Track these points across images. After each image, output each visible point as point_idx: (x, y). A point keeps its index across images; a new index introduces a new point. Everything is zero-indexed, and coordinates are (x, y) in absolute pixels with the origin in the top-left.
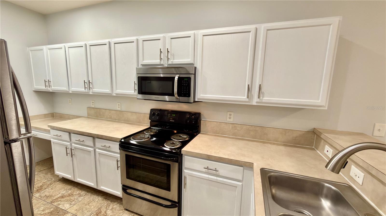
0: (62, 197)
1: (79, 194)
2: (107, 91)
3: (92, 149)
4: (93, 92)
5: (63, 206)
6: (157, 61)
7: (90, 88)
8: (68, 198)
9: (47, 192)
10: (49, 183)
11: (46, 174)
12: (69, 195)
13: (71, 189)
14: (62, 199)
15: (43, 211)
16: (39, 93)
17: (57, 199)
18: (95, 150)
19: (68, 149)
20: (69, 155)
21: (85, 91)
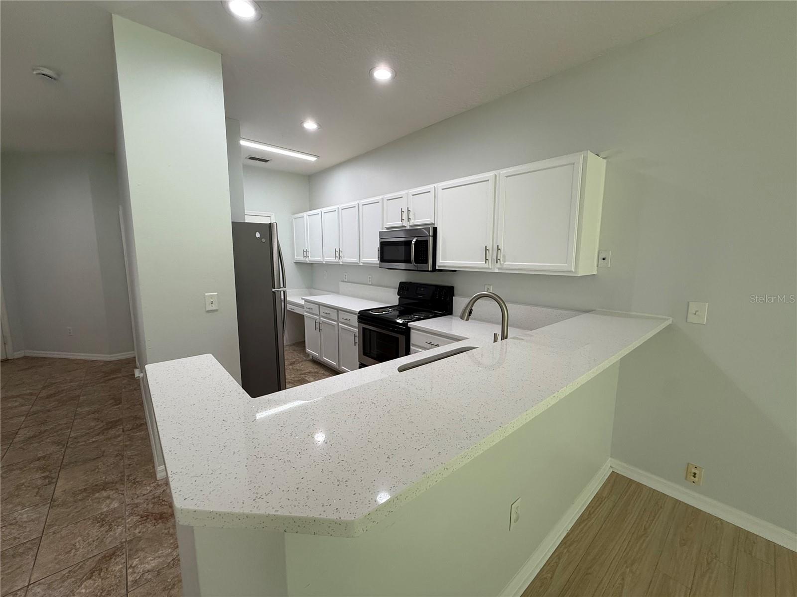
0: (309, 373)
1: (324, 373)
2: (355, 260)
3: (336, 323)
4: (342, 262)
5: (309, 379)
6: (399, 223)
7: (340, 257)
8: (314, 374)
9: (298, 366)
10: (300, 360)
11: (300, 353)
12: (315, 372)
13: (317, 368)
14: (309, 374)
15: (294, 378)
16: (298, 264)
17: (305, 373)
18: (338, 325)
19: (317, 323)
20: (318, 330)
21: (336, 261)
